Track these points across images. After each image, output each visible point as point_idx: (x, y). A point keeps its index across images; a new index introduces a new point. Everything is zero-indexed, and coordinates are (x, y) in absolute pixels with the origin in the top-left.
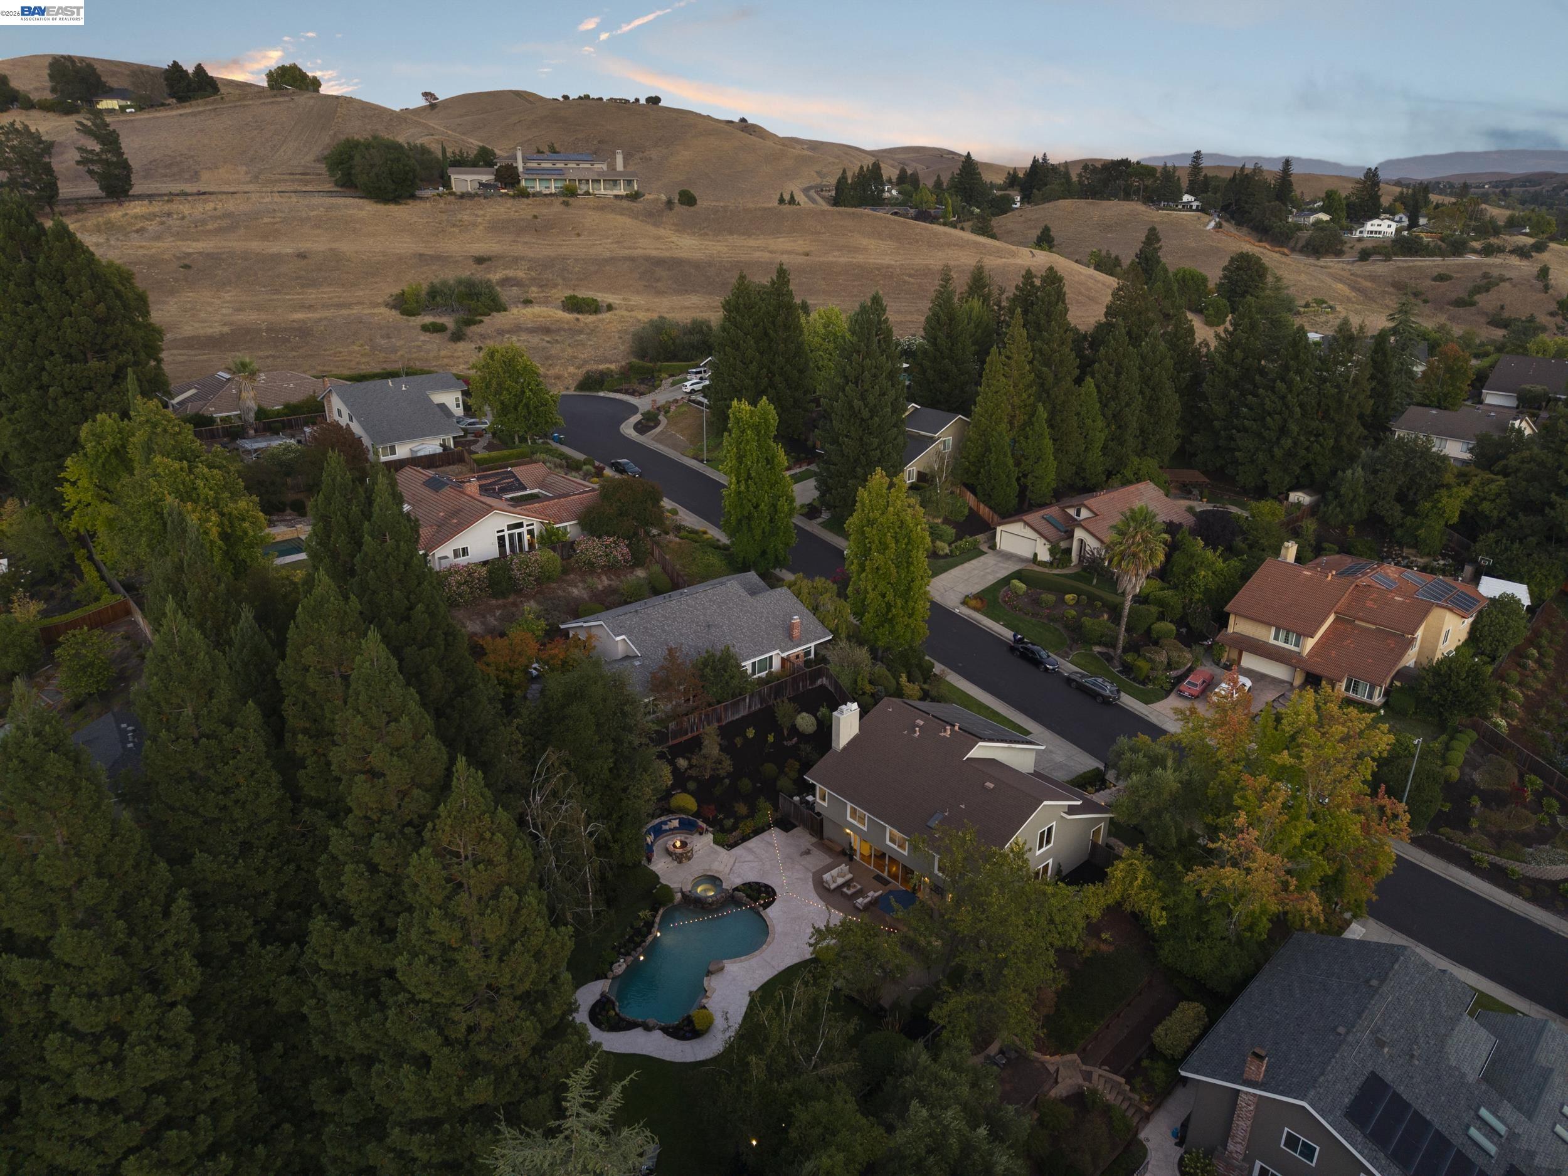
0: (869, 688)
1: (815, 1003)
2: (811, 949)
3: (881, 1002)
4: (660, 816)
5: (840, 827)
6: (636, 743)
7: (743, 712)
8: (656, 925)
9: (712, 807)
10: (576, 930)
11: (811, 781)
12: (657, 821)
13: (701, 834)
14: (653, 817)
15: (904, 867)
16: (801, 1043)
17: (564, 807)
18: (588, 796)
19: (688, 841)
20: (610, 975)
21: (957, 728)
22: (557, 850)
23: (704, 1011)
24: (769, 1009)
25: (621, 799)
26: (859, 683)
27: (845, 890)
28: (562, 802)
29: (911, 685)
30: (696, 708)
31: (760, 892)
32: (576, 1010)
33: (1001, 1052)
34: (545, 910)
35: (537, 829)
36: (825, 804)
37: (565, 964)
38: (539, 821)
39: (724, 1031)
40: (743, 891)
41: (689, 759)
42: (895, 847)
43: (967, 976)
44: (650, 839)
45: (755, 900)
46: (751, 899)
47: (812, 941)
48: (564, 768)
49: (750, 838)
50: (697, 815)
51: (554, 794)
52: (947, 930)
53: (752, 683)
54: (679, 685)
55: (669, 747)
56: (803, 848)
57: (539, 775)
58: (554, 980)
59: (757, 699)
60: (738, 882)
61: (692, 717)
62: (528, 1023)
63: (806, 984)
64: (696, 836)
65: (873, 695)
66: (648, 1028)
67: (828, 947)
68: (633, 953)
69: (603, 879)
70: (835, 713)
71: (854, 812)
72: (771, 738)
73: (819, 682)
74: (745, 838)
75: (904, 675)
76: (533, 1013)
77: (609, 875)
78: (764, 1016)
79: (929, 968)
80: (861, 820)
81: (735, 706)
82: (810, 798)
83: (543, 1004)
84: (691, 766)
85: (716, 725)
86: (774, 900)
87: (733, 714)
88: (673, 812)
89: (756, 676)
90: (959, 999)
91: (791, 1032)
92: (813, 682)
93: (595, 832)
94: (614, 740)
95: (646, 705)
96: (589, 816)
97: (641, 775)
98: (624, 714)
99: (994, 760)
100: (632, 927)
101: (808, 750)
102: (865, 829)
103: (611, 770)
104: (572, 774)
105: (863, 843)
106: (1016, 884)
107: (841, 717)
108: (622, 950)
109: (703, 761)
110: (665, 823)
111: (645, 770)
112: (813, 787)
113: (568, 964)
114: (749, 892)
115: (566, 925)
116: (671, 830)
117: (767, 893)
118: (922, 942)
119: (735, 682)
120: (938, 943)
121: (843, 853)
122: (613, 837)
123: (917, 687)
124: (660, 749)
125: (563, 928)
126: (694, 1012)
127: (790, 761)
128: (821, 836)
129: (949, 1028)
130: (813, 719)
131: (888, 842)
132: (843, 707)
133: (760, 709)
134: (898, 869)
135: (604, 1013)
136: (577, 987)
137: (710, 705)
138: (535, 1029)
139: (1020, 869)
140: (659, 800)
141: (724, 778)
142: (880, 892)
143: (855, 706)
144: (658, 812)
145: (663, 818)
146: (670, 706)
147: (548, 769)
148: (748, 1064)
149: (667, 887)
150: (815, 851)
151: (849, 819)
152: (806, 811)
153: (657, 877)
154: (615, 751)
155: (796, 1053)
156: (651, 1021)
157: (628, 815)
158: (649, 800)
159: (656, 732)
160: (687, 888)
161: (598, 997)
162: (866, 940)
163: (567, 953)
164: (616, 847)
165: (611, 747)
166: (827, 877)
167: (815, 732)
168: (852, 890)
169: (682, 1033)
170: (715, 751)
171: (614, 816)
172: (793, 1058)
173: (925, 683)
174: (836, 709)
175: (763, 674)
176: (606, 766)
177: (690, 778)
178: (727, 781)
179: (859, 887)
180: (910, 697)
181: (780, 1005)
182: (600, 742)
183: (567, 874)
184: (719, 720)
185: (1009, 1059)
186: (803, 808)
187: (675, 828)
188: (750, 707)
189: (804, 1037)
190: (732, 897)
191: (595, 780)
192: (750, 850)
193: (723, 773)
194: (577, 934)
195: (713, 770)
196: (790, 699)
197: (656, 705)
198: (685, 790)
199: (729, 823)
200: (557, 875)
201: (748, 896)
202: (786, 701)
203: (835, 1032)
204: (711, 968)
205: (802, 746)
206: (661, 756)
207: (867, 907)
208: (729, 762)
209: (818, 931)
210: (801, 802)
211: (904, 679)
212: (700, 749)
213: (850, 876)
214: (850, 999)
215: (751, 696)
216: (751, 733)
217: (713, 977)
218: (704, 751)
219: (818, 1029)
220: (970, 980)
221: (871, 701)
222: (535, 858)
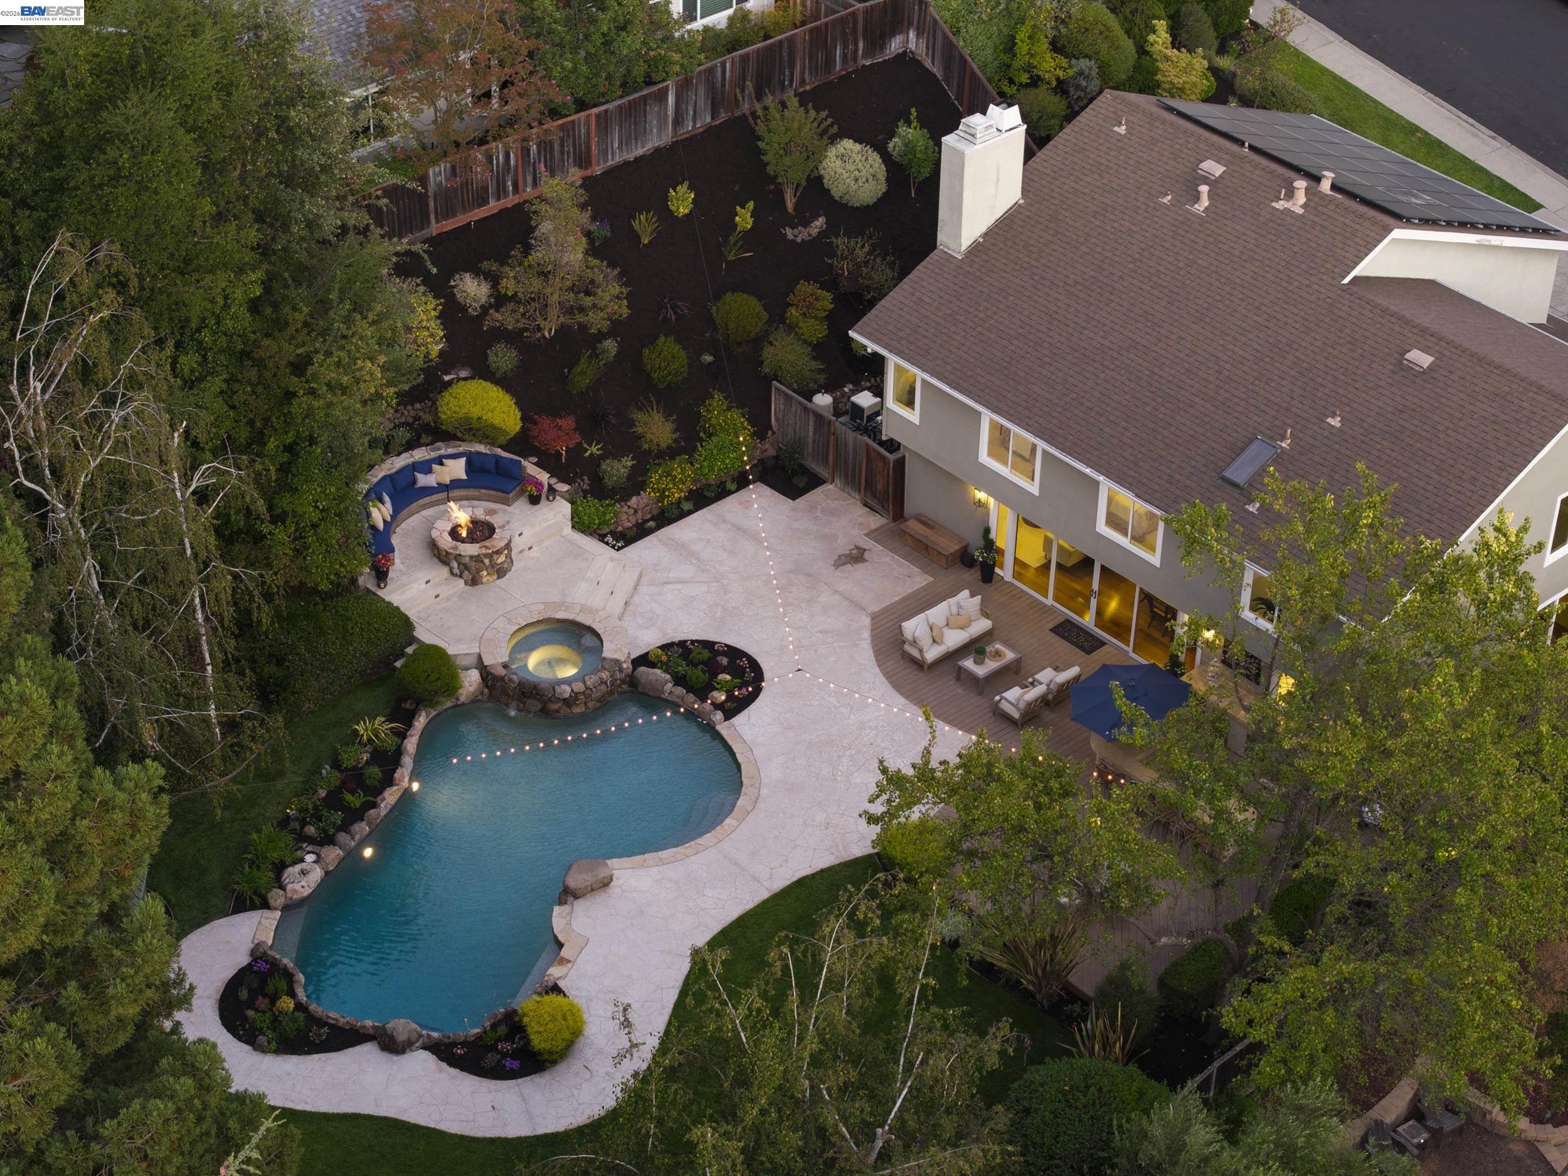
0: (1050, 65)
1: (885, 979)
2: (877, 829)
3: (1074, 979)
4: (410, 446)
5: (953, 482)
6: (330, 222)
7: (657, 137)
8: (408, 761)
9: (568, 423)
10: (174, 776)
11: (872, 347)
12: (399, 462)
13: (534, 500)
14: (388, 448)
15: (1148, 598)
16: (844, 1088)
17: (116, 415)
18: (189, 384)
19: (495, 520)
20: (277, 898)
21: (1325, 186)
22: (102, 541)
23: (554, 998)
24: (753, 998)
25: (290, 396)
26: (1022, 47)
27: (969, 664)
28: (109, 400)
29: (1182, 57)
30: (511, 122)
31: (713, 669)
32: (185, 1001)
33: (1416, 1113)
34: (74, 717)
35: (39, 479)
36: (913, 416)
37: (144, 871)
38: (43, 454)
39: (618, 1059)
40: (666, 667)
41: (494, 280)
42: (1124, 541)
43: (1336, 909)
44: (380, 514)
45: (702, 693)
46: (690, 689)
47: (878, 808)
48: (109, 295)
49: (683, 515)
50: (522, 444)
51: (85, 371)
52: (1275, 777)
53: (683, 46)
54: (458, 45)
55: (429, 240)
56: (844, 545)
57: (34, 317)
58: (111, 918)
59: (700, 97)
60: (648, 639)
61: (497, 148)
62: (40, 1043)
63: (859, 927)
64: (520, 508)
65: (1061, 87)
66: (392, 1046)
67: (924, 828)
68: (342, 837)
69: (244, 626)
70: (948, 140)
71: (1001, 438)
72: (744, 219)
73: (895, 45)
74: (666, 517)
75: (1161, 25)
76: (53, 1012)
77: (264, 616)
78: (735, 1015)
79: (1217, 885)
80: (1025, 460)
81: (634, 115)
82: (865, 399)
83: (84, 987)
84: (499, 300)
85: (575, 174)
86: (758, 691)
87: (625, 143)
88: (447, 436)
89: (698, 24)
90: (1311, 972)
91: (816, 1061)
92: (877, 42)
93: (216, 489)
94: (260, 218)
95: (358, 106)
96: (192, 443)
97: (348, 320)
98: (288, 134)
99: (1431, 284)
100: (336, 765)
101: (861, 254)
102: (1034, 488)
103: (254, 306)
104: (136, 314)
105: (1025, 531)
106: (1494, 648)
107: (969, 151)
108: (311, 830)
109: (536, 284)
110: (425, 467)
111: (357, 308)
112: (877, 363)
113: (154, 868)
114: (682, 668)
115: (138, 757)
116: (442, 488)
117: (736, 671)
118: (1203, 815)
119: (632, 42)
120: (1245, 816)
121: (965, 559)
122: (270, 508)
123: (1199, 63)
124: (403, 245)
125: (132, 769)
126: (527, 1003)
127: (805, 288)
128: (898, 514)
129: (1278, 1050)
130: (875, 159)
131: (1102, 528)
132: (976, 119)
133: (710, 130)
134: (1127, 603)
135: (262, 1003)
136: (181, 934)
137: (554, 113)
138: (60, 1059)
139: (1506, 604)
140: (406, 398)
141: (601, 336)
142: (1075, 671)
143: (1011, 116)
144: (403, 435)
145: (420, 454)
146: (428, 114)
147: (60, 297)
148: (691, 1147)
149: (436, 654)
150: (879, 554)
151: (984, 458)
152: (852, 437)
153: (407, 624)
154: (264, 250)
155: (831, 1117)
156: (402, 1027)
157: (312, 441)
158: (378, 396)
159: (392, 192)
160: (496, 657)
161: (244, 960)
162: (1038, 807)
163: (148, 840)
164: (281, 535)
165: (253, 235)
166: (914, 627)
167: (884, 199)
168: (991, 665)
169: (491, 1059)
170: (574, 255)
171: (272, 444)
172: (822, 1132)
173: (1222, 50)
174: (952, 127)
175: (720, 19)
176: (238, 294)
177: (500, 334)
178: (610, 346)
179: (1010, 655)
180: (1179, 92)
181: (783, 985)
182: (219, 218)
183: (138, 611)
184: (584, 160)
185: (1436, 1134)
186: (842, 425)
187: (456, 484)
188: (678, 121)
189: (853, 1075)
190: (632, 681)
191: (206, 336)
192: (682, 550)
193: (597, 321)
194: (175, 780)
195: (570, 311)
196: (804, 99)
197: (387, 109)
198: (484, 373)
199: (618, 469)
200: (105, 614)
201: (680, 680)
202: (794, 102)
203: (943, 1062)
204: (575, 880)
205: (841, 242)
206: (406, 267)
207: (1032, 715)
208: (615, 289)
209: (893, 780)
210: (837, 413)
211: (1160, 37)
212: (527, 249)
213: (982, 625)
214: (985, 968)
215: (684, 86)
216: (682, 201)
217: (580, 905)
218: (536, 256)
219: (892, 1051)
220: (1342, 920)
221: (1055, 104)
222: (37, 565)
